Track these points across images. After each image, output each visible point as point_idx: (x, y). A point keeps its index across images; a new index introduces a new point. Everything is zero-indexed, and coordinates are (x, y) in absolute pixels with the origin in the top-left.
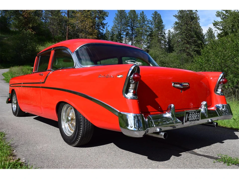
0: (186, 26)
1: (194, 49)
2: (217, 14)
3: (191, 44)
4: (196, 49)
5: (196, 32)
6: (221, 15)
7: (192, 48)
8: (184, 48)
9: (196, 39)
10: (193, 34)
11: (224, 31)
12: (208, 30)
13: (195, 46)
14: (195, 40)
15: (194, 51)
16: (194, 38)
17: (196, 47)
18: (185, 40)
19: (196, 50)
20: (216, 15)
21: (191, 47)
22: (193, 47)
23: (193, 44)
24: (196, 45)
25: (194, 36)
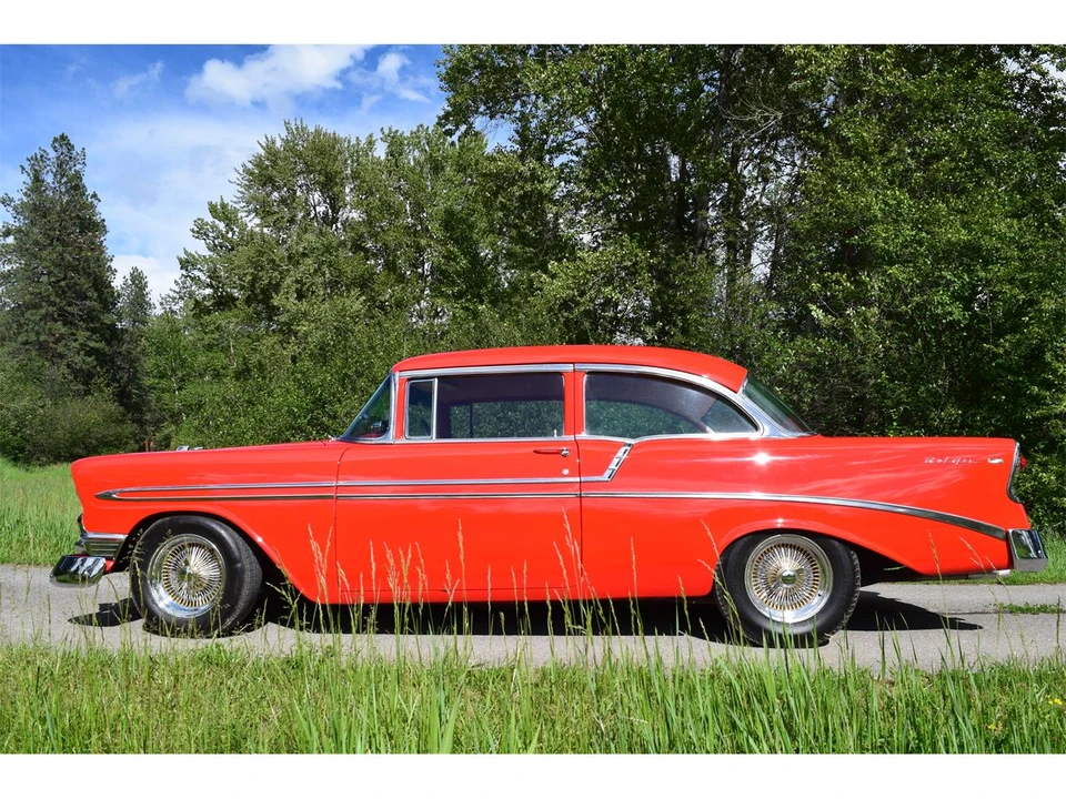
0: (60, 248)
1: (87, 346)
2: (196, 229)
3: (72, 323)
4: (92, 344)
5: (95, 280)
6: (211, 235)
7: (76, 340)
8: (42, 338)
9: (96, 305)
10: (86, 286)
11: (215, 292)
12: (128, 277)
13: (88, 333)
14: (91, 310)
15: (88, 354)
16: (88, 303)
17: (94, 337)
18: (53, 304)
19: (92, 348)
20: (193, 231)
21: (73, 334)
22: (82, 335)
23: (81, 323)
24: (94, 331)
25: (89, 294)
